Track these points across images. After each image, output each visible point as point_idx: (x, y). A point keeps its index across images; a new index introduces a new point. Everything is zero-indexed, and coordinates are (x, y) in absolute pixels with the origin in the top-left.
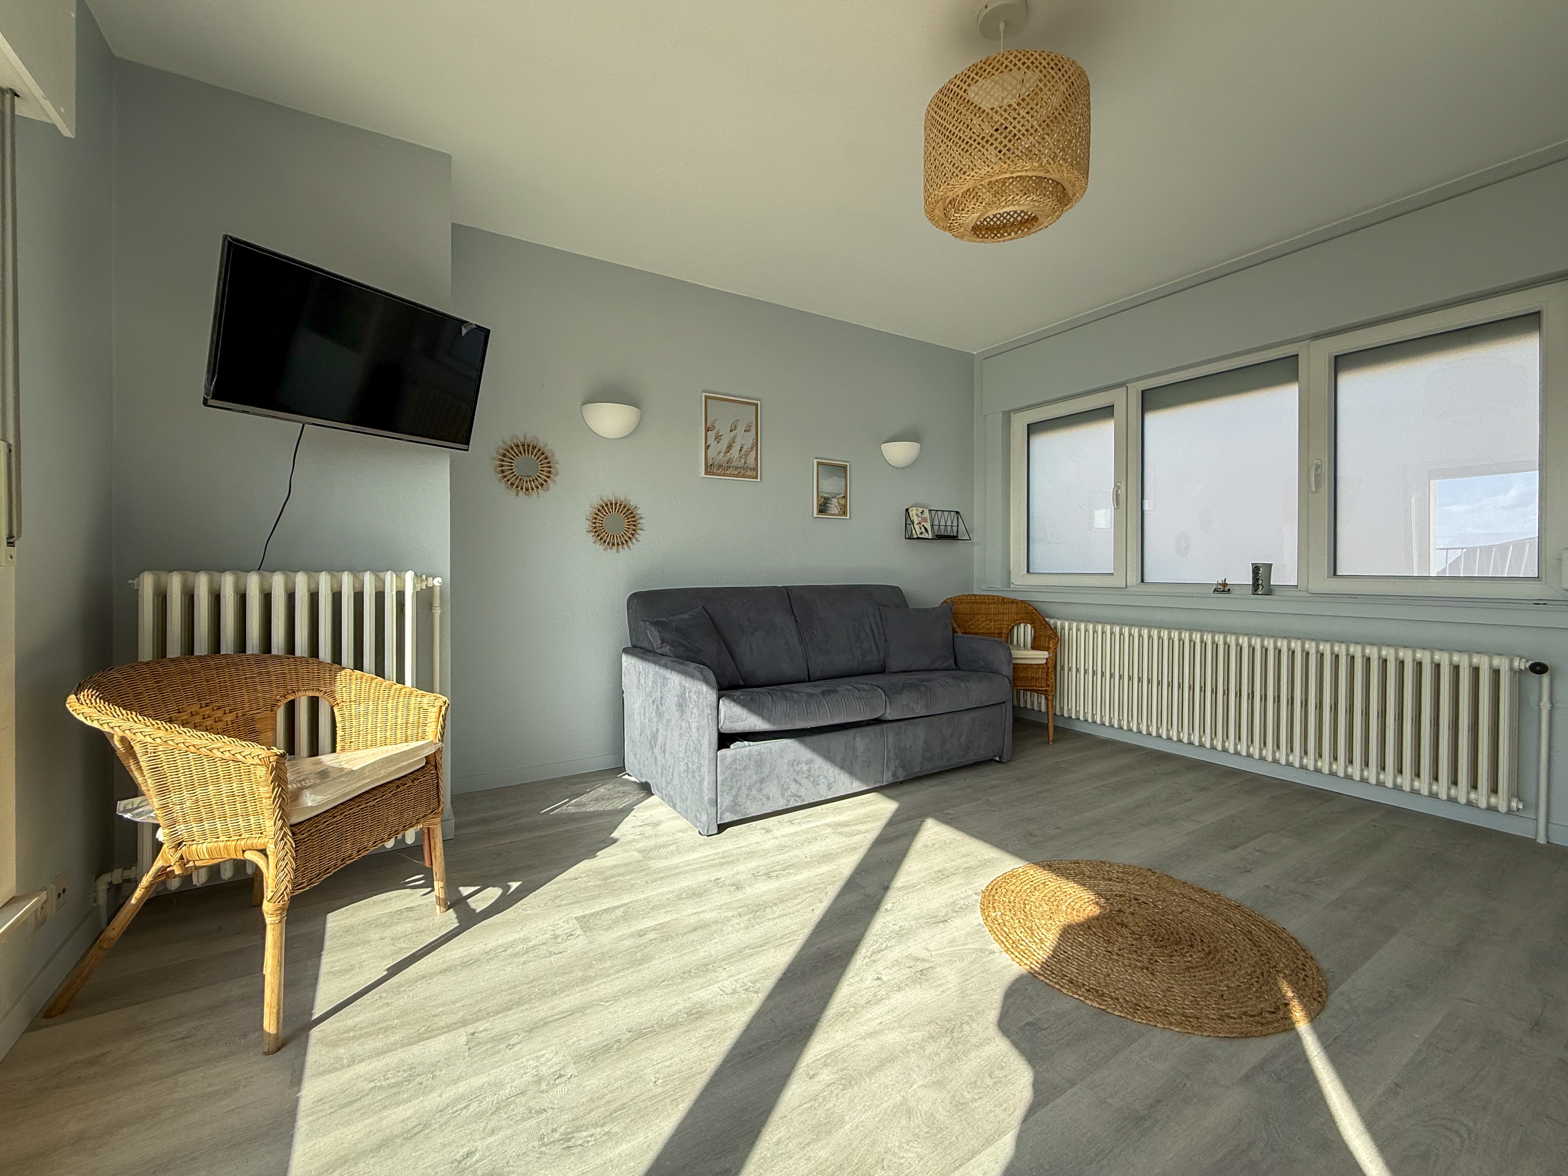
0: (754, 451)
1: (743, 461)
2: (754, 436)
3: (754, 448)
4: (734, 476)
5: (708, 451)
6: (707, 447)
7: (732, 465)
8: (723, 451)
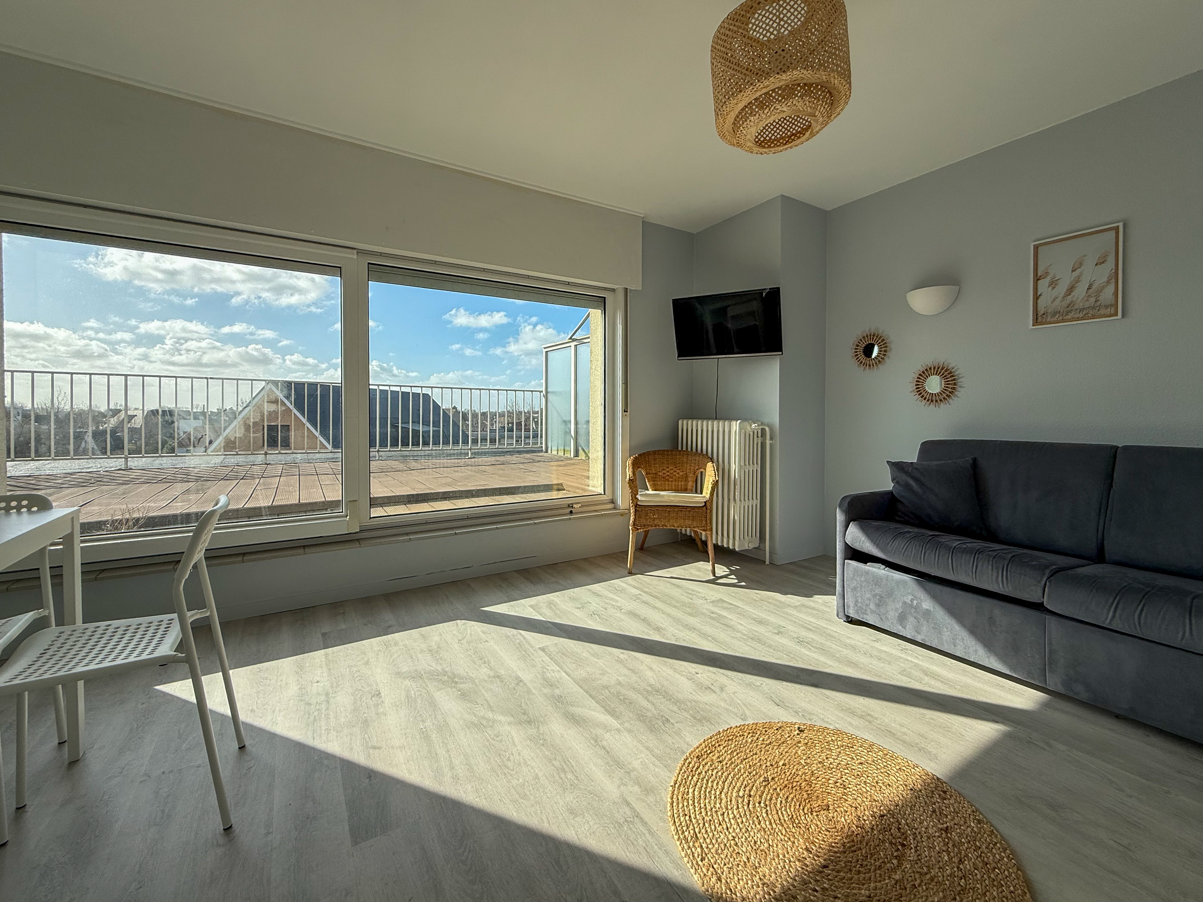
0: (1113, 284)
1: (1093, 300)
2: (1113, 266)
3: (1113, 280)
4: (1078, 319)
5: (1039, 301)
6: (1036, 297)
7: (1076, 307)
8: (1062, 295)
